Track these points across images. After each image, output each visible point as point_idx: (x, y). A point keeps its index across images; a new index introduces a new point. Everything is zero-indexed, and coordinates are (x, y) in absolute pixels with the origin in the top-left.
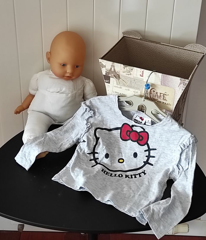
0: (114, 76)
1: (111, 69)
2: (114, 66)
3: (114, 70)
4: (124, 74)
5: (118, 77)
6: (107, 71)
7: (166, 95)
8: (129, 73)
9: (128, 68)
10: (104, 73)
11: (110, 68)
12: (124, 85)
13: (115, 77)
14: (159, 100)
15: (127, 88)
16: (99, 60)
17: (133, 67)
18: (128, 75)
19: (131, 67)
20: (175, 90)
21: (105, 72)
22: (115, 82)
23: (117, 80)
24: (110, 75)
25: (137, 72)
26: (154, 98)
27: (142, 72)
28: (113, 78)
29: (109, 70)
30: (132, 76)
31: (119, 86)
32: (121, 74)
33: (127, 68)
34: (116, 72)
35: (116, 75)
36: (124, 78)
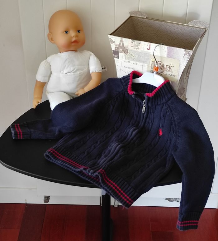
2: (122, 41)
3: (123, 45)
7: (171, 66)
8: (137, 48)
9: (136, 42)
12: (132, 60)
15: (135, 62)
17: (140, 41)
19: (139, 41)
22: (124, 57)
23: (126, 54)
24: (119, 51)
25: (144, 45)
26: (160, 70)
27: (149, 45)
29: (118, 45)
30: (139, 50)
31: (128, 61)
32: (130, 48)
34: (125, 46)
35: (124, 50)
36: (132, 52)
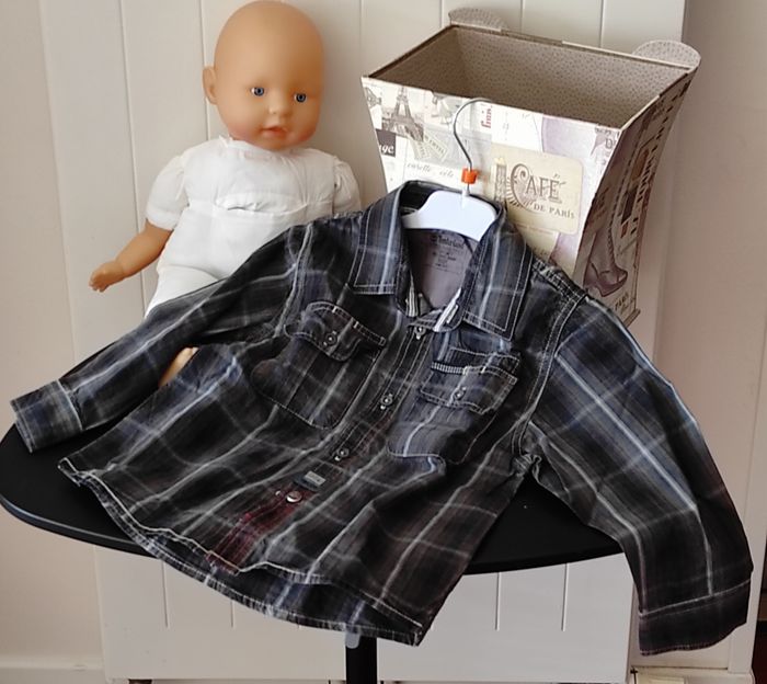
0: (407, 131)
1: (398, 107)
2: (405, 99)
3: (407, 110)
4: (436, 123)
5: (417, 132)
6: (387, 117)
7: (558, 182)
8: (449, 120)
9: (448, 101)
10: (378, 124)
11: (394, 106)
12: (437, 160)
13: (409, 136)
14: (539, 202)
17: (459, 99)
18: (448, 124)
20: (581, 163)
21: (381, 122)
22: (411, 152)
23: (416, 143)
24: (395, 130)
26: (524, 195)
28: (402, 136)
29: (391, 112)
32: (428, 122)
33: (444, 101)
34: (413, 116)
35: (411, 127)
36: (437, 135)
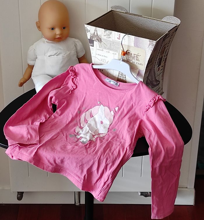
0: (97, 40)
1: (94, 33)
3: (97, 34)
4: (105, 37)
5: (100, 40)
7: (138, 55)
8: (109, 37)
12: (105, 48)
14: (133, 61)
15: (107, 51)
16: (85, 25)
17: (111, 31)
18: (108, 38)
19: (110, 31)
20: (145, 50)
21: (90, 37)
22: (98, 45)
23: (99, 43)
24: (94, 39)
25: (115, 35)
26: (129, 58)
27: (119, 35)
28: (96, 41)
30: (111, 39)
31: (102, 49)
32: (103, 37)
33: (107, 31)
34: (99, 35)
35: (98, 39)
36: (105, 41)
